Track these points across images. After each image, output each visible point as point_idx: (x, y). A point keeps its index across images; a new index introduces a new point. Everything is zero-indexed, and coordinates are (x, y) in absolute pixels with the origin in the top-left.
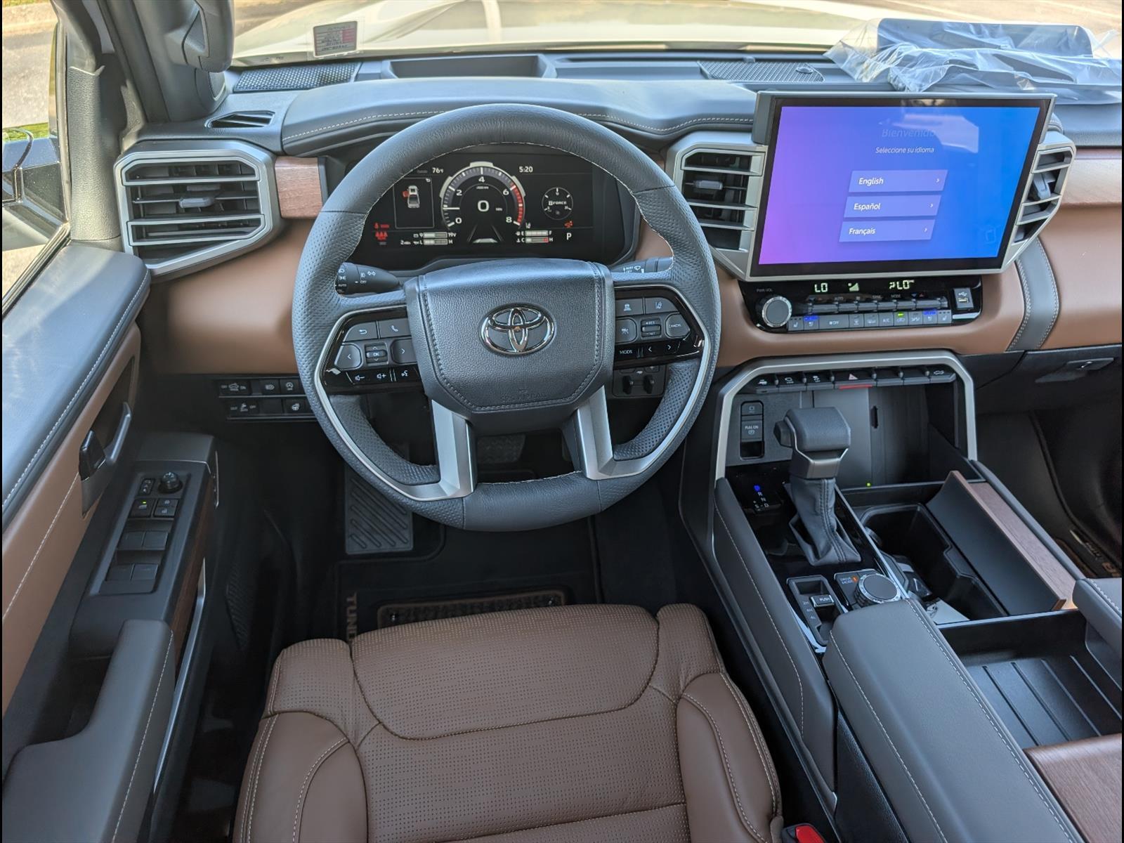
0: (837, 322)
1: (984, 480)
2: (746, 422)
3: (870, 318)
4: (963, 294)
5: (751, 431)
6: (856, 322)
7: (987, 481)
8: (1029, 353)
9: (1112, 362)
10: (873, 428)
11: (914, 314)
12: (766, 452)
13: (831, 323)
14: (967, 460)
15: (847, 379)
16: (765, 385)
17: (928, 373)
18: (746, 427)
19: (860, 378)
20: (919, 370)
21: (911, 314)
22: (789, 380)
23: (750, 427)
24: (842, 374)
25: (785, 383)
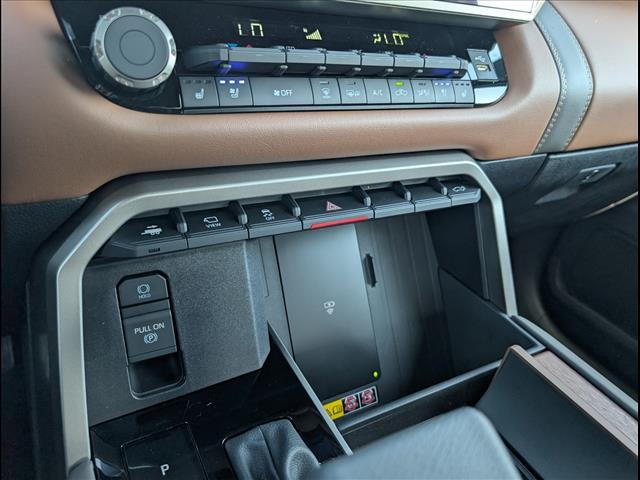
2: (134, 320)
5: (151, 336)
10: (370, 286)
17: (445, 190)
19: (345, 207)
20: (432, 185)
24: (314, 202)
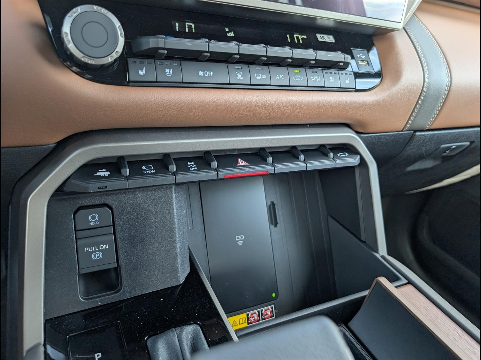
0: (210, 73)
1: (406, 281)
3: (258, 72)
4: (361, 55)
6: (239, 75)
7: (410, 282)
8: (418, 133)
9: (469, 146)
11: (313, 72)
12: (124, 282)
13: (201, 73)
14: (378, 256)
15: (234, 164)
16: (105, 177)
18: (86, 249)
21: (310, 71)
22: (149, 169)
23: (93, 248)
25: (141, 173)
